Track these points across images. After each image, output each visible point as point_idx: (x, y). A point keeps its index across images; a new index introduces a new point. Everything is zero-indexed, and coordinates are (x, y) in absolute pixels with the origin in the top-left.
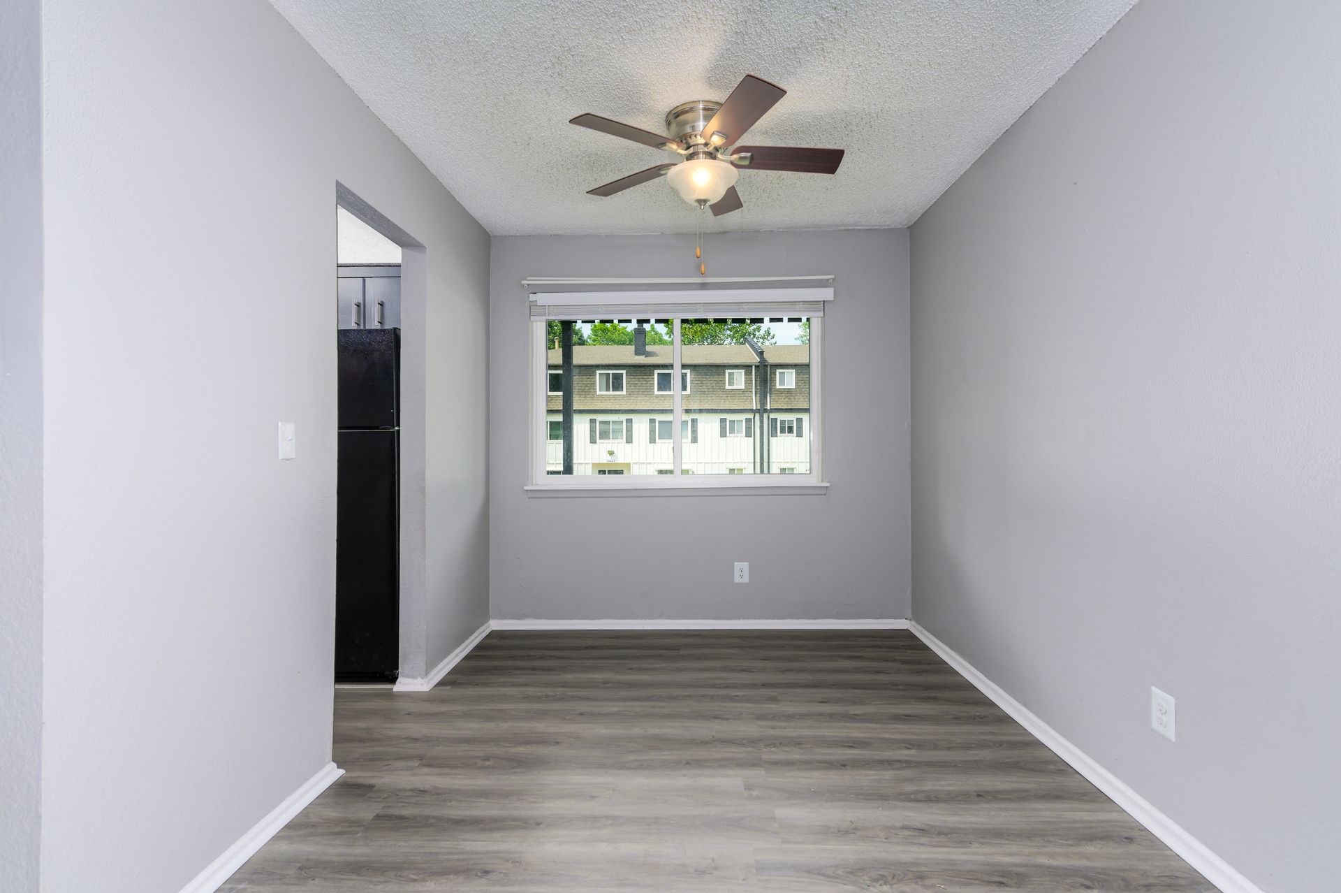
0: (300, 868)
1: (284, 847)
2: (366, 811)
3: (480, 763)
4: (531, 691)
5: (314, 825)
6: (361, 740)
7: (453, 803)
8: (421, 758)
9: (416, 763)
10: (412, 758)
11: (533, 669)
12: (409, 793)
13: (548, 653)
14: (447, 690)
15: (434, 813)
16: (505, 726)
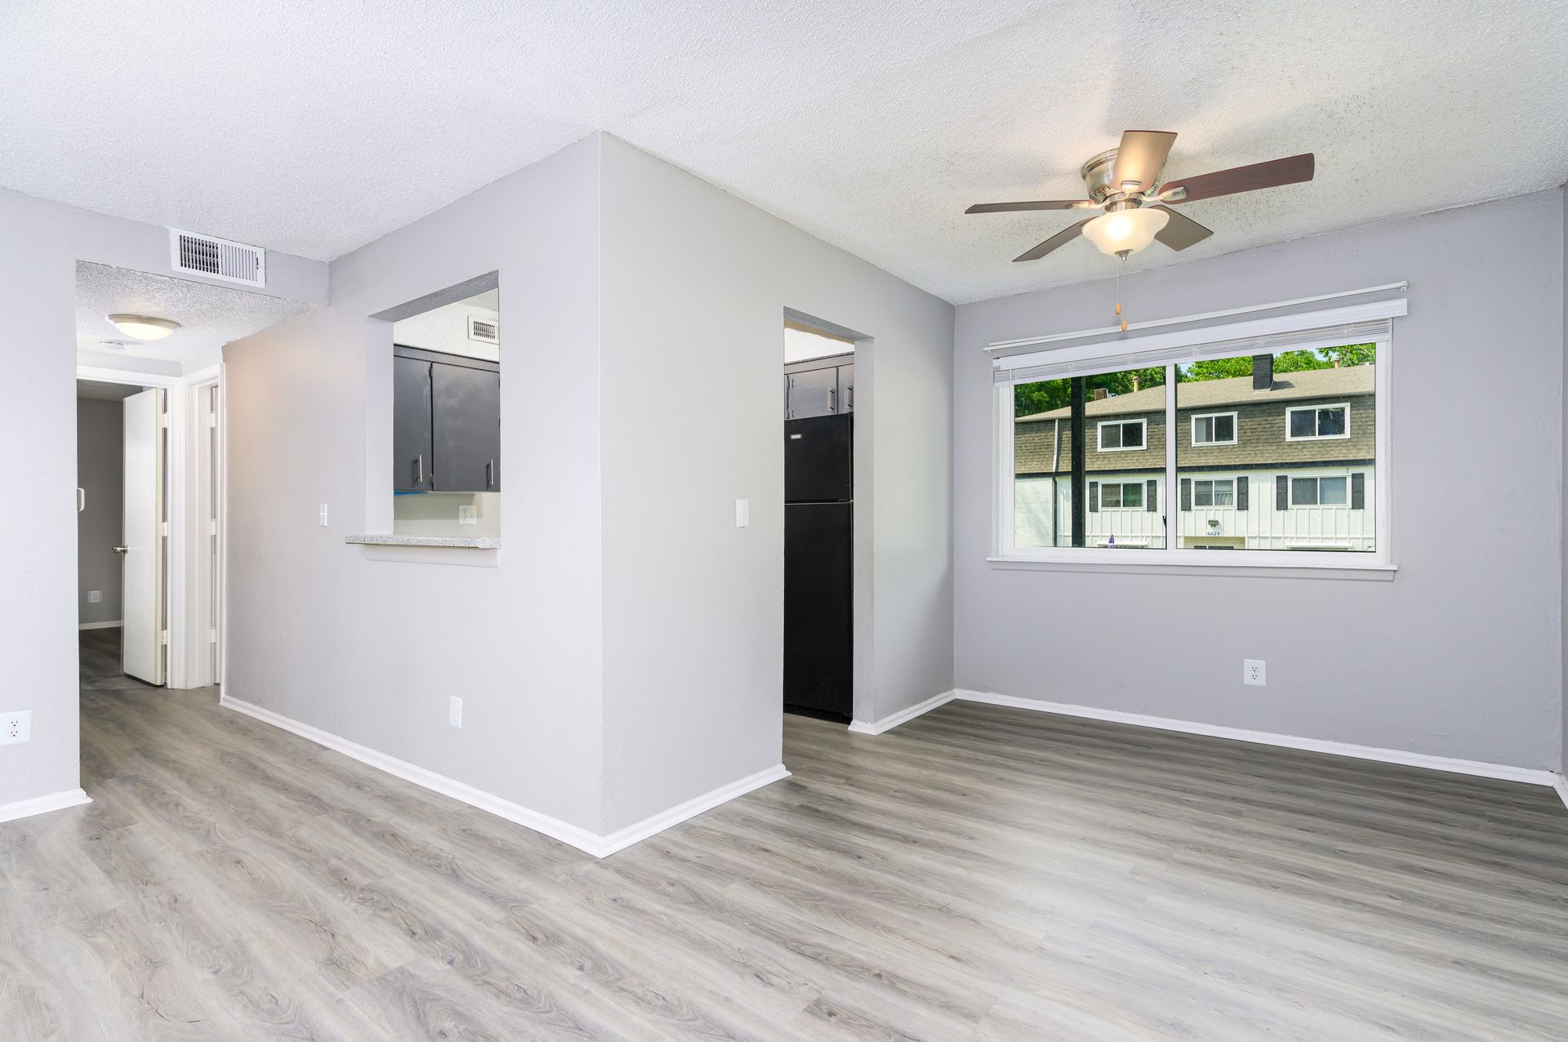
0: (744, 820)
1: (739, 806)
2: (796, 800)
3: (891, 792)
4: (964, 752)
5: (760, 799)
6: (811, 758)
7: (858, 812)
8: (847, 779)
9: (843, 781)
10: (841, 777)
11: (976, 736)
12: (829, 798)
13: (1000, 726)
14: (892, 738)
15: (840, 815)
16: (925, 772)
